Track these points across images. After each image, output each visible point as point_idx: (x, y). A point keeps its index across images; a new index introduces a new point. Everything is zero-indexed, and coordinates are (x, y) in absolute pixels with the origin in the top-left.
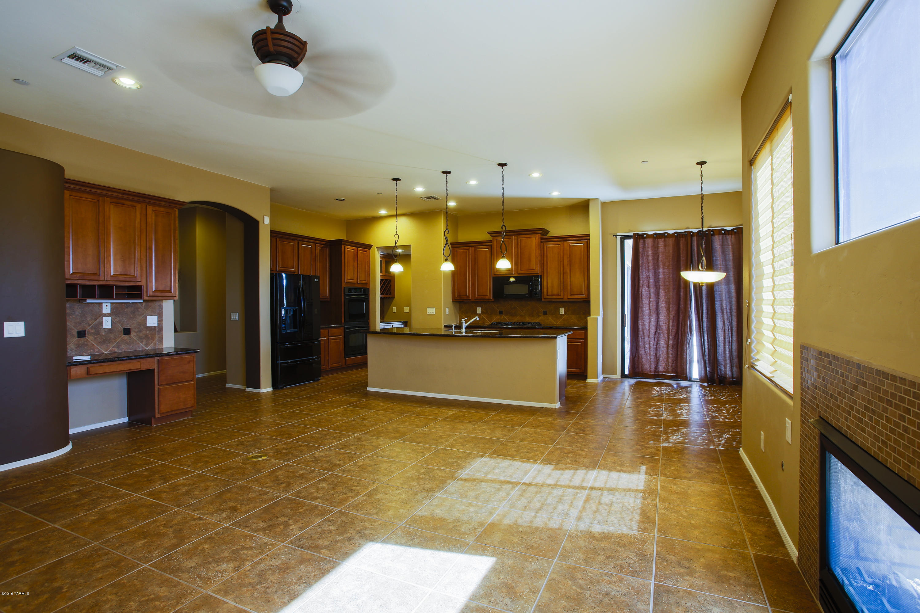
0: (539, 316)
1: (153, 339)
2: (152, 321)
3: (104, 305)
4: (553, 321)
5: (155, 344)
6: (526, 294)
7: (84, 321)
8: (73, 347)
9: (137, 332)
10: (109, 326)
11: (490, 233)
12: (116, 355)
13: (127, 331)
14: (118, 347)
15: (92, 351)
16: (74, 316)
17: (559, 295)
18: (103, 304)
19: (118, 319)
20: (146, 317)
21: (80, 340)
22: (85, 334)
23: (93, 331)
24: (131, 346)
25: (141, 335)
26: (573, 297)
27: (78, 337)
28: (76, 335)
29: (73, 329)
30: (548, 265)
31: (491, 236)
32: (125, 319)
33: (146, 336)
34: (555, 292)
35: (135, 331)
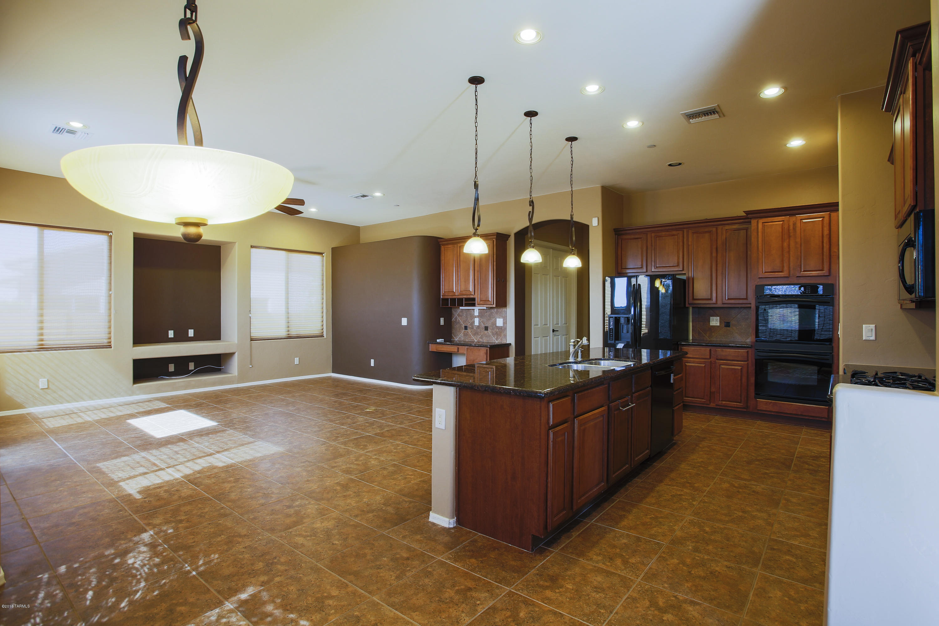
1: (500, 335)
2: (500, 322)
3: (475, 310)
5: (501, 339)
7: (467, 320)
8: (462, 335)
9: (492, 329)
10: (478, 324)
12: (480, 343)
13: (486, 328)
14: (482, 338)
15: (469, 339)
16: (463, 317)
19: (482, 320)
20: (496, 320)
21: (465, 331)
22: (467, 328)
23: (471, 327)
24: (488, 339)
25: (494, 331)
28: (464, 328)
29: (462, 325)
32: (485, 320)
33: (496, 333)
35: (490, 329)
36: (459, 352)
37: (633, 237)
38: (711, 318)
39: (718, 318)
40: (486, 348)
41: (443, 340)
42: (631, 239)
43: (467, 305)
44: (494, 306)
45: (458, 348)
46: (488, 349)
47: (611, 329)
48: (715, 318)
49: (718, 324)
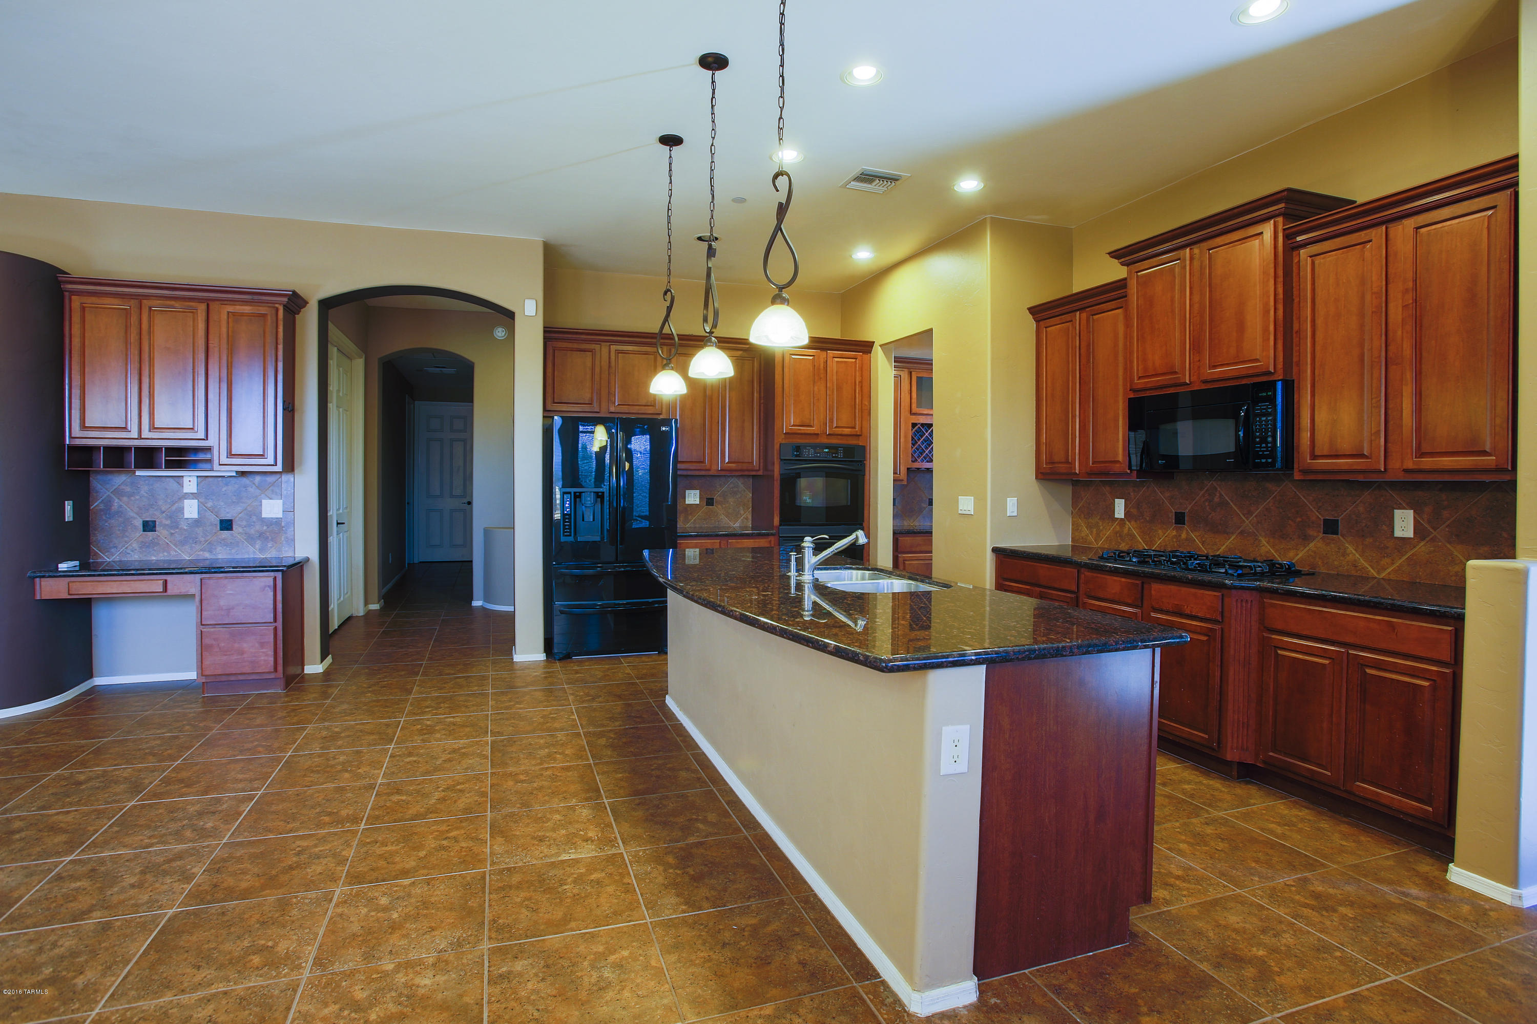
0: (1306, 539)
1: (275, 540)
2: (272, 508)
3: (186, 480)
4: (1363, 562)
5: (279, 548)
6: (1228, 455)
7: (153, 505)
8: (135, 545)
9: (245, 527)
10: (195, 515)
11: (1116, 254)
12: (207, 564)
13: (226, 525)
14: (210, 551)
15: (166, 554)
16: (137, 497)
17: (1362, 456)
18: (185, 478)
19: (209, 504)
20: (261, 502)
21: (147, 535)
22: (155, 527)
23: (168, 522)
24: (233, 551)
25: (252, 531)
26: (1428, 462)
27: (144, 531)
28: (141, 527)
29: (135, 518)
30: (1319, 335)
31: (1122, 264)
32: (222, 504)
33: (261, 535)
34: (1345, 446)
35: (240, 526)
36: (169, 592)
37: (575, 346)
38: (687, 492)
39: (698, 492)
40: (272, 574)
41: (77, 563)
42: (572, 350)
43: (170, 465)
44: (279, 468)
45: (166, 581)
46: (279, 576)
47: (566, 514)
48: (693, 492)
49: (698, 502)
